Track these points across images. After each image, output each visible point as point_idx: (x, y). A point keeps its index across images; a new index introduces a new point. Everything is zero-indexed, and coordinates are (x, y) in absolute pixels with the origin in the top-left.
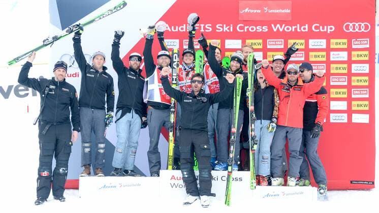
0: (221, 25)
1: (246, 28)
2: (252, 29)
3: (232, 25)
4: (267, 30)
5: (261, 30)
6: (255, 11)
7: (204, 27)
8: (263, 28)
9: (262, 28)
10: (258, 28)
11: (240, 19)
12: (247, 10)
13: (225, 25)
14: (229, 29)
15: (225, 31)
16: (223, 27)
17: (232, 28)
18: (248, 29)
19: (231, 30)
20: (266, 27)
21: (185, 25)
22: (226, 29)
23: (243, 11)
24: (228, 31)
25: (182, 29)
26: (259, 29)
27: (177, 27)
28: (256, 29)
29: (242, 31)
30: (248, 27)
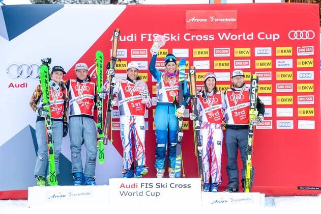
0: (168, 34)
1: (193, 37)
2: (199, 38)
3: (178, 34)
4: (213, 39)
5: (207, 39)
6: (202, 20)
7: (152, 36)
8: (210, 37)
9: (208, 37)
10: (204, 37)
11: (187, 28)
12: (193, 19)
13: (172, 35)
14: (176, 38)
15: (172, 40)
16: (170, 37)
17: (178, 37)
18: (194, 38)
19: (179, 39)
20: (213, 36)
21: (132, 35)
22: (173, 38)
23: (190, 20)
24: (175, 40)
25: (130, 38)
26: (206, 38)
27: (125, 37)
28: (203, 38)
29: (189, 40)
30: (195, 36)
